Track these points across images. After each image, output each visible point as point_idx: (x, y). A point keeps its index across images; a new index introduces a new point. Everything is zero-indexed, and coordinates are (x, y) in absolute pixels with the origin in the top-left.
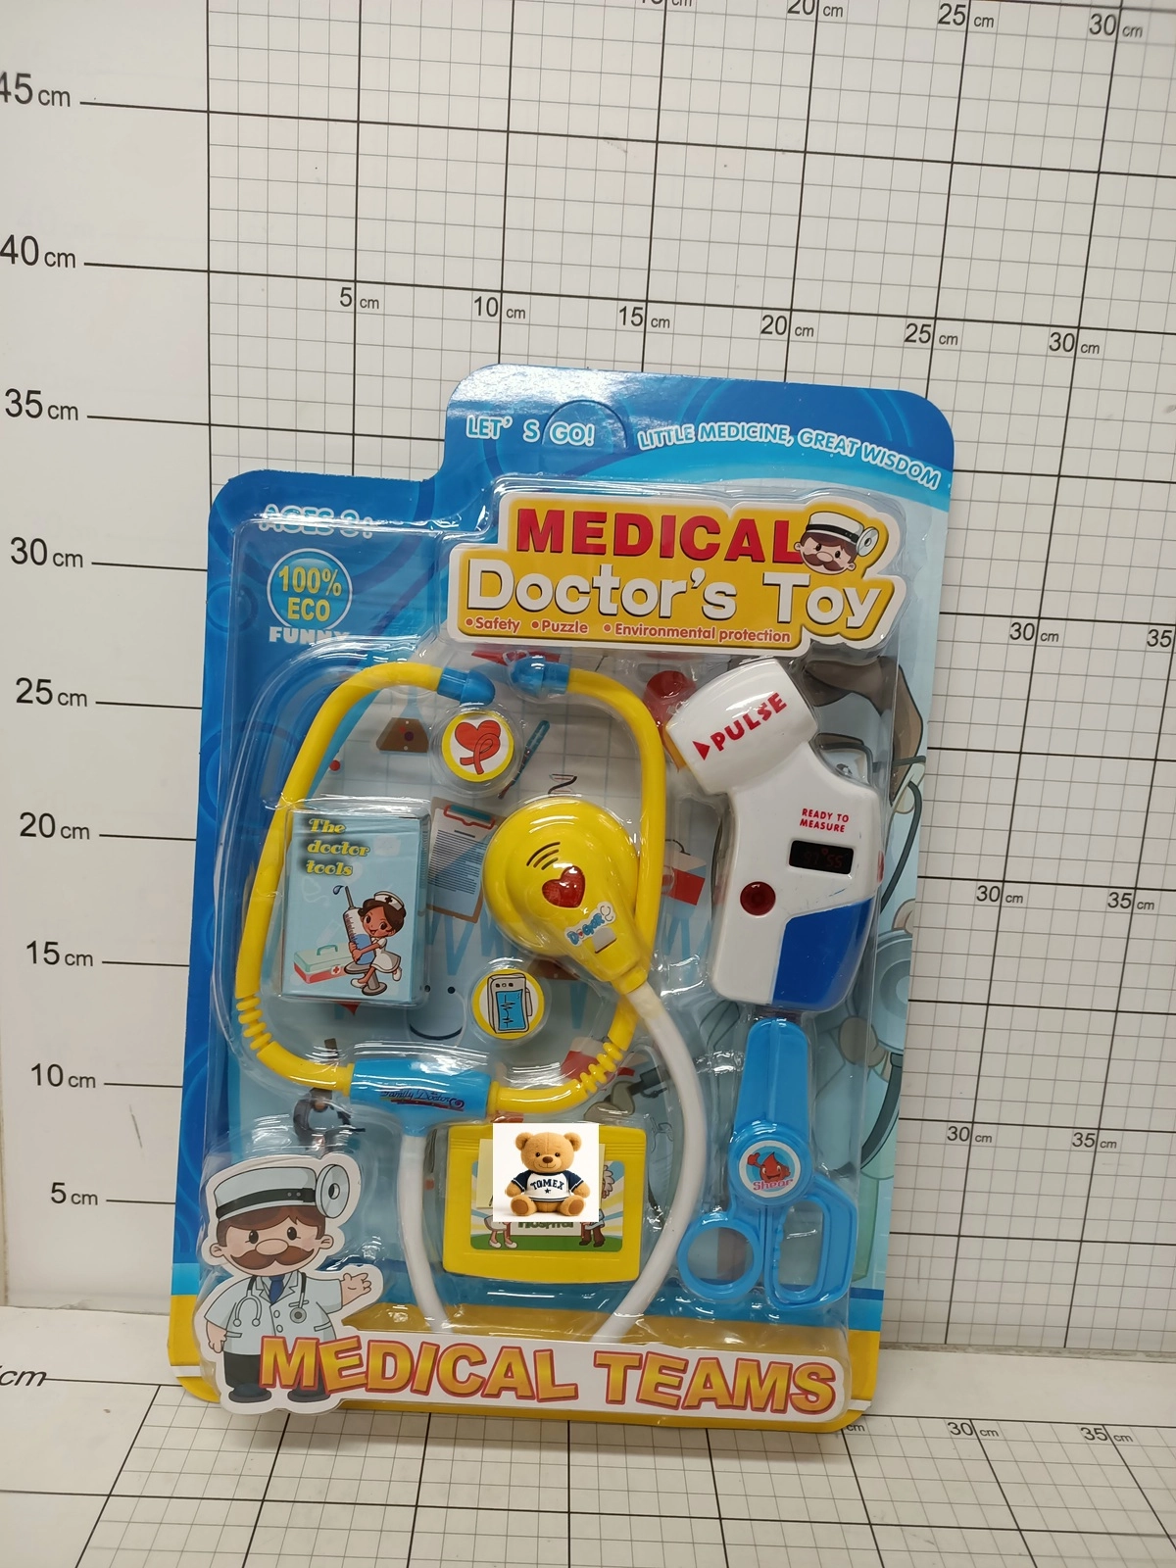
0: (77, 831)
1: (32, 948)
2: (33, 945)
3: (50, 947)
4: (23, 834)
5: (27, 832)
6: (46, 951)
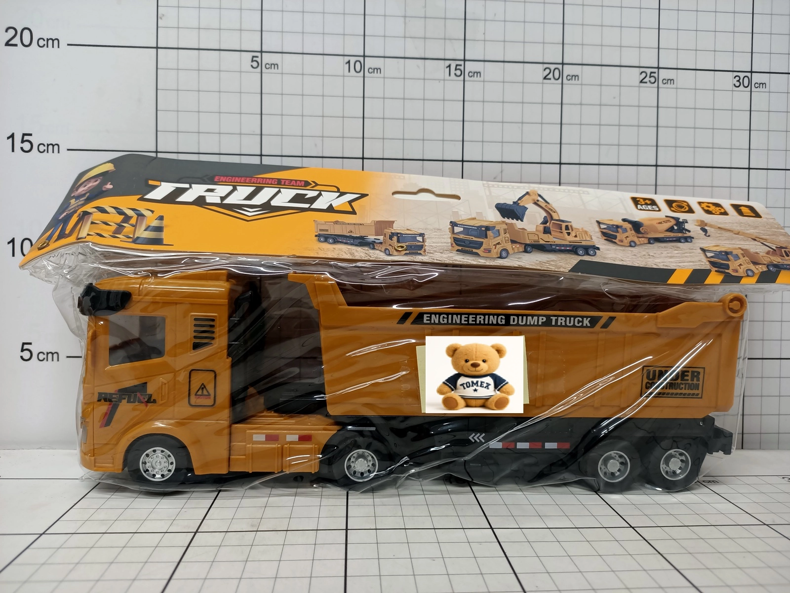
0: (50, 42)
1: (11, 139)
2: (12, 136)
3: (26, 138)
4: (7, 44)
5: (10, 43)
6: (23, 141)
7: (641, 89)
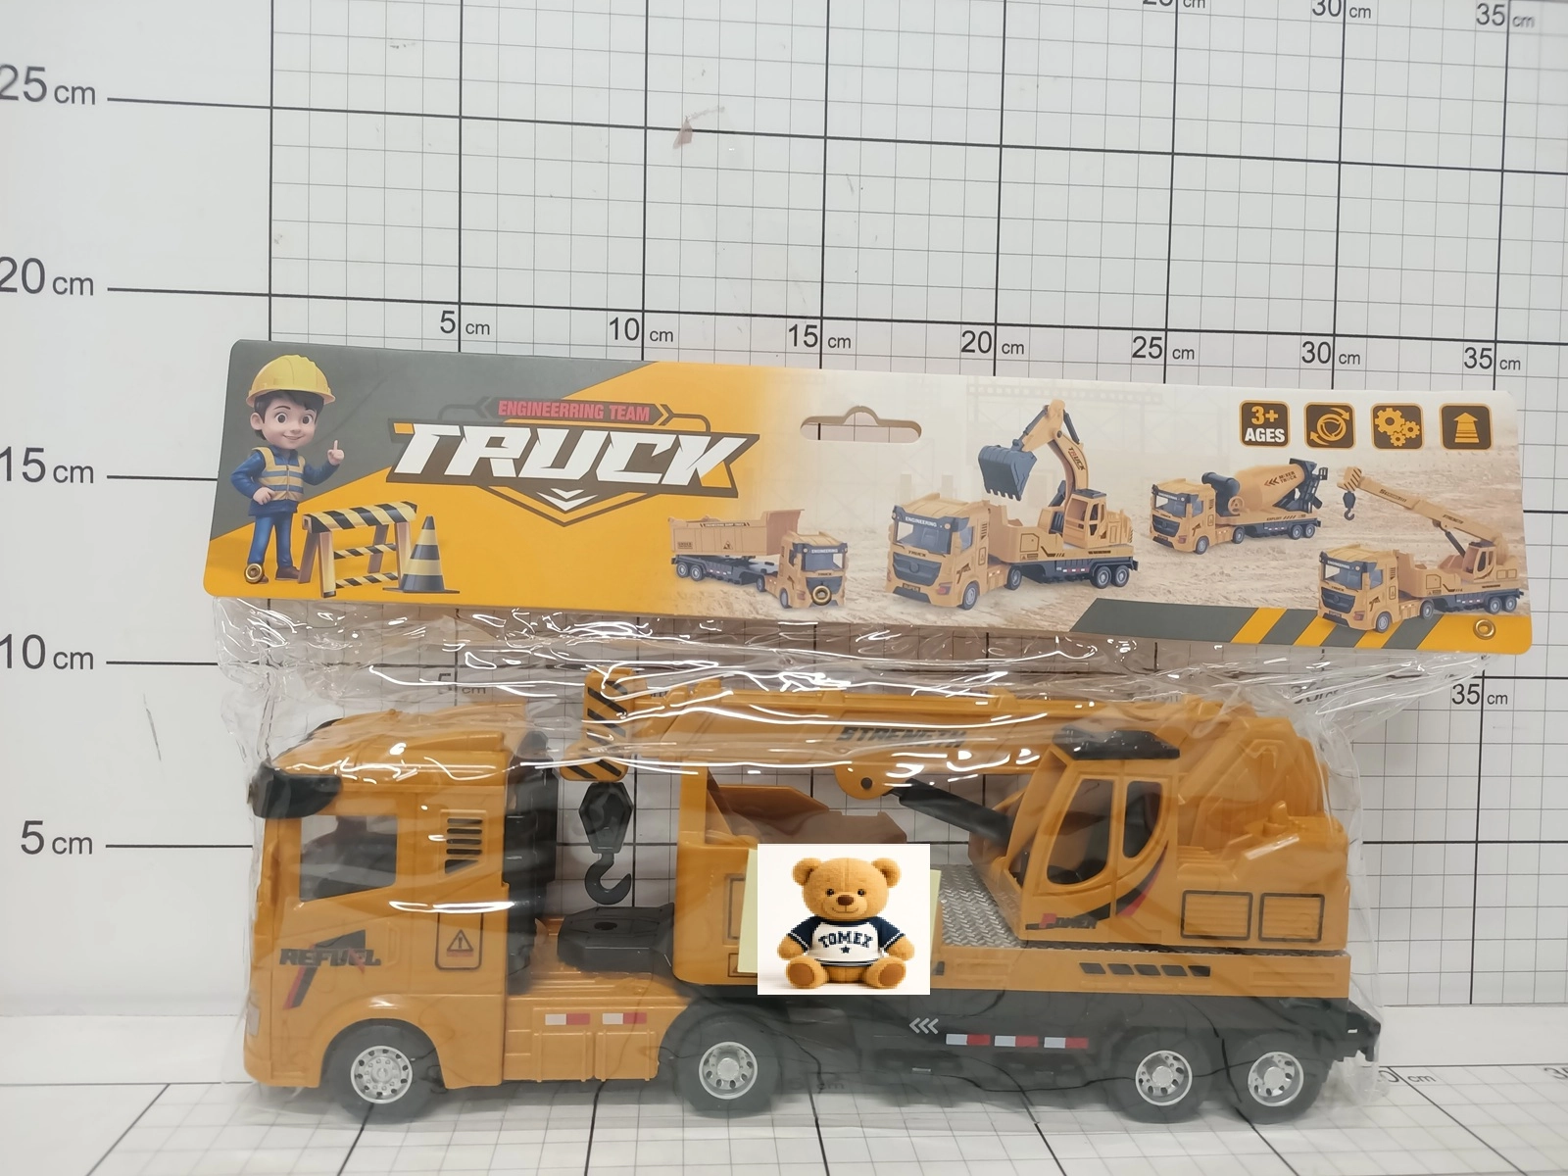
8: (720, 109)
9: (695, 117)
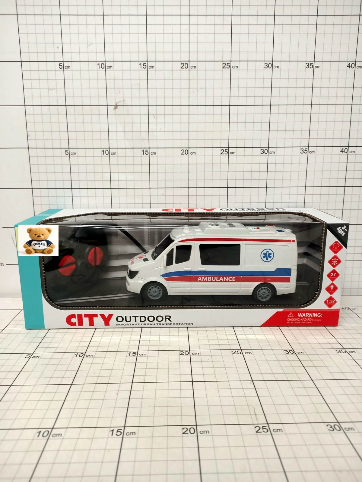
7: (221, 157)
8: (124, 100)
9: (118, 102)
